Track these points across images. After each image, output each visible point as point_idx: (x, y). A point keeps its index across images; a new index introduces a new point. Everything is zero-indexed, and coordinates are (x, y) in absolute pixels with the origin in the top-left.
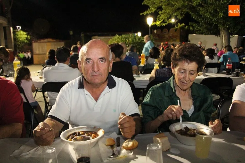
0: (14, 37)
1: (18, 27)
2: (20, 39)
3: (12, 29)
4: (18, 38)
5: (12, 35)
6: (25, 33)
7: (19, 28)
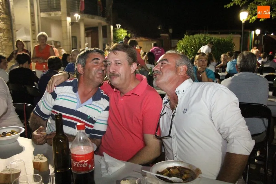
0: (114, 35)
1: (117, 25)
2: (119, 38)
3: (112, 27)
4: (118, 37)
5: (112, 34)
6: (125, 31)
7: (119, 26)
